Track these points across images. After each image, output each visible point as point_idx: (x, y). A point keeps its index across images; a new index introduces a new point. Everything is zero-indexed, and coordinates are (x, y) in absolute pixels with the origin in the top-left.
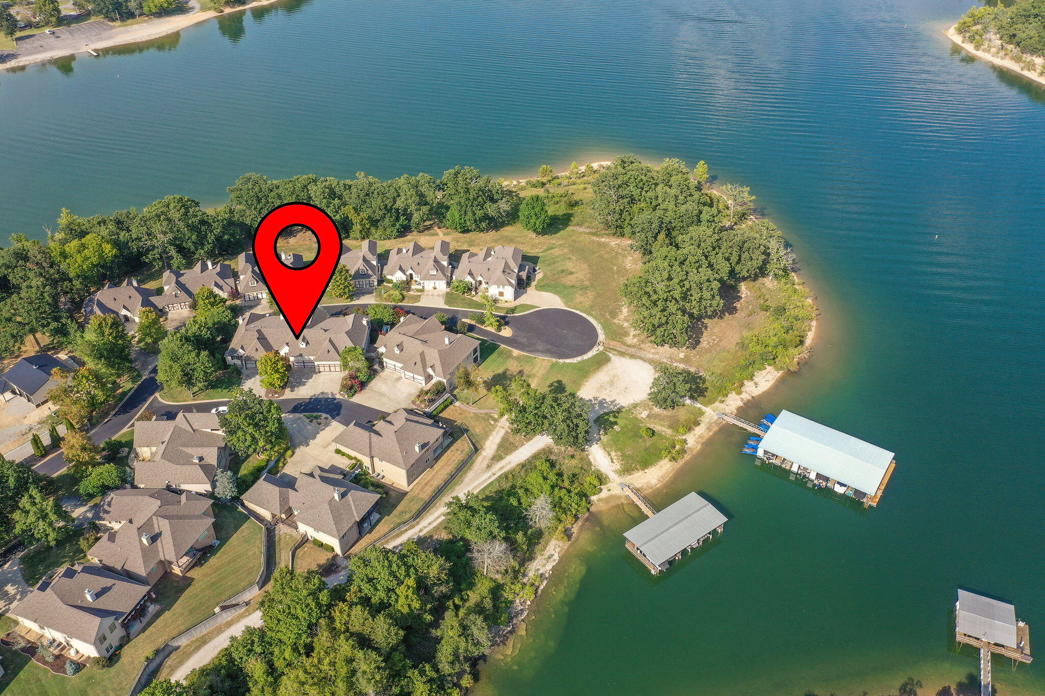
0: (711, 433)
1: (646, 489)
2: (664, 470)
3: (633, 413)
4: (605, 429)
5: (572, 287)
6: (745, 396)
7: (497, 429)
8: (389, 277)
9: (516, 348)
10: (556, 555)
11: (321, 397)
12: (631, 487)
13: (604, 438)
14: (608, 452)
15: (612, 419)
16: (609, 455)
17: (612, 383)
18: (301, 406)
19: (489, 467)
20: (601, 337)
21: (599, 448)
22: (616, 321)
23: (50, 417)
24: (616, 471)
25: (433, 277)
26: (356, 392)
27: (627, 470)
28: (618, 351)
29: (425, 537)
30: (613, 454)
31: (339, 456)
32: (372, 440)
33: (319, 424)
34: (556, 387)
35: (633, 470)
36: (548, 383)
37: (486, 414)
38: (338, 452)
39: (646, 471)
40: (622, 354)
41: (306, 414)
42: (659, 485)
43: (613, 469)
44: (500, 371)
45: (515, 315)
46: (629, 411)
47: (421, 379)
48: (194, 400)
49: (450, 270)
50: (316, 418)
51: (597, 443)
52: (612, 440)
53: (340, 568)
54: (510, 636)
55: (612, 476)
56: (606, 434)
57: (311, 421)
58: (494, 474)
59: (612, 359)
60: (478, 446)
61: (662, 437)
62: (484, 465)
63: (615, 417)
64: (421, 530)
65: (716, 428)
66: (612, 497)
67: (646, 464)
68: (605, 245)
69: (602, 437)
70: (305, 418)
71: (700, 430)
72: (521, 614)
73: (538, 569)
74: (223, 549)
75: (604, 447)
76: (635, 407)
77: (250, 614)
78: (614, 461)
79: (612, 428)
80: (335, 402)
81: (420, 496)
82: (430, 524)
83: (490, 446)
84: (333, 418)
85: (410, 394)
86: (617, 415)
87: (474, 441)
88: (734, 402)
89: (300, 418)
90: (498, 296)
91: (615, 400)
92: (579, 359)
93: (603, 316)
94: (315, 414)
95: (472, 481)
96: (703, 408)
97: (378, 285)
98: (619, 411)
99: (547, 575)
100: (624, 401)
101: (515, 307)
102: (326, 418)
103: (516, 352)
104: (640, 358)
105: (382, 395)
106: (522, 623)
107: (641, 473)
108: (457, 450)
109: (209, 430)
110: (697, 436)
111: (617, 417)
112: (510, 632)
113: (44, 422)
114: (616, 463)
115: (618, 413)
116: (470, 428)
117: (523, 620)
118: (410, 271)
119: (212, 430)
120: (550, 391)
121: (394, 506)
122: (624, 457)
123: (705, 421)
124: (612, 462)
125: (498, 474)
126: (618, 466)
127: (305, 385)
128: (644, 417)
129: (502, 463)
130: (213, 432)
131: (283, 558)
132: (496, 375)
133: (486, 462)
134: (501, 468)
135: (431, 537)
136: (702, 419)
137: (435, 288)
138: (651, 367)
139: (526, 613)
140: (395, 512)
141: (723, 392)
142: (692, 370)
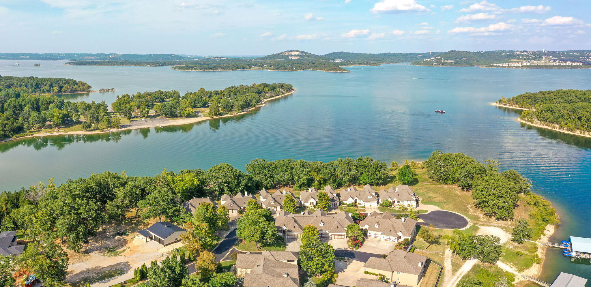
0: (545, 251)
1: (536, 277)
2: (537, 269)
3: (506, 247)
5: (439, 203)
6: (547, 236)
7: (446, 259)
8: (344, 202)
9: (430, 227)
11: (338, 250)
12: (528, 277)
13: (500, 259)
14: (506, 264)
16: (508, 265)
19: (453, 275)
20: (468, 220)
21: (501, 263)
22: (469, 213)
23: (173, 251)
24: (516, 271)
25: (370, 200)
26: (358, 247)
27: (520, 270)
28: (481, 224)
30: (509, 264)
31: (368, 275)
32: (390, 263)
33: (346, 262)
35: (523, 270)
37: (436, 253)
38: (366, 273)
39: (529, 269)
40: (483, 225)
42: (539, 274)
43: (514, 271)
45: (420, 214)
47: (394, 238)
48: (260, 251)
49: (376, 197)
50: (342, 259)
51: (498, 261)
52: (505, 259)
55: (516, 273)
56: (500, 257)
57: (340, 261)
58: (459, 277)
59: (480, 228)
60: (442, 266)
61: (526, 255)
62: (451, 274)
65: (546, 249)
66: (521, 282)
67: (528, 266)
68: (442, 188)
71: (540, 251)
75: (503, 262)
76: (505, 245)
78: (512, 267)
80: (349, 252)
83: (448, 265)
84: (352, 259)
85: (391, 247)
87: (438, 264)
88: (545, 239)
90: (407, 207)
92: (464, 228)
94: (340, 257)
96: (534, 242)
97: (339, 205)
101: (419, 211)
102: (349, 260)
104: (492, 226)
105: (374, 248)
107: (527, 270)
108: (433, 269)
109: (286, 261)
110: (540, 253)
113: (170, 253)
118: (356, 198)
119: (288, 261)
122: (515, 265)
123: (539, 247)
126: (515, 269)
128: (512, 248)
129: (459, 273)
130: (288, 262)
133: (451, 272)
136: (537, 246)
137: (371, 206)
138: (500, 229)
141: (537, 236)
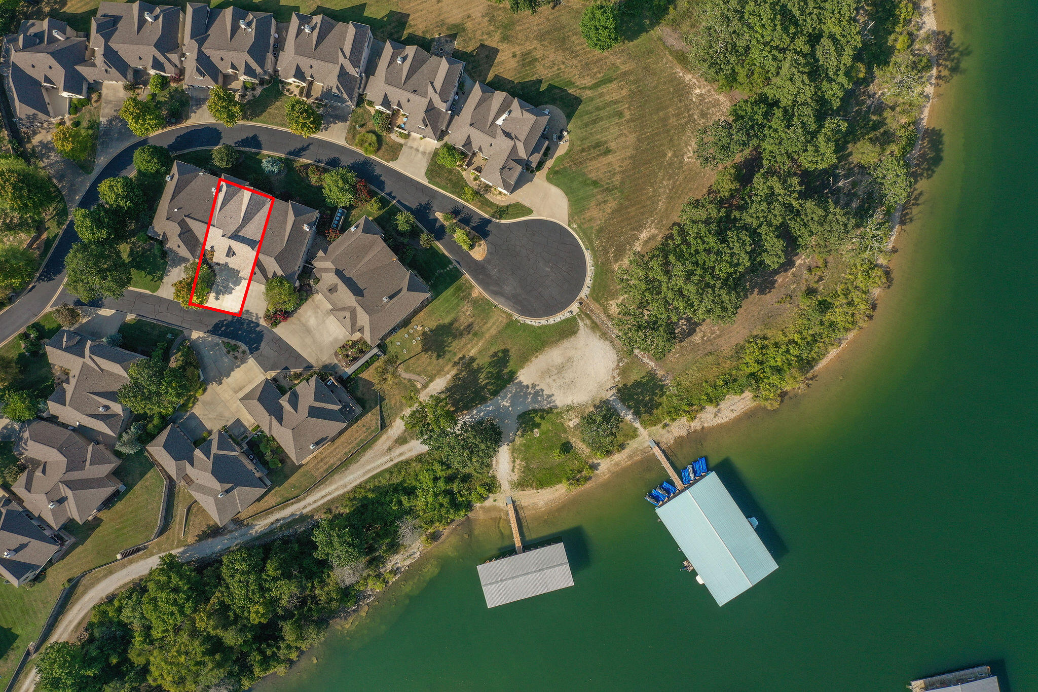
0: (629, 463)
1: (530, 510)
2: (557, 494)
3: (562, 417)
4: (524, 431)
5: (595, 183)
6: (696, 425)
9: (481, 283)
10: (418, 553)
12: (516, 504)
13: (518, 441)
14: (514, 458)
15: (537, 420)
16: (514, 462)
17: (561, 369)
18: (222, 326)
19: (390, 449)
20: (585, 290)
21: (508, 451)
24: (510, 482)
25: (420, 131)
26: (281, 320)
27: (521, 485)
28: (593, 322)
29: (307, 516)
32: (273, 423)
33: (236, 358)
34: (500, 359)
35: (528, 486)
36: (492, 352)
37: (410, 380)
39: (540, 490)
40: (595, 327)
41: (226, 340)
43: (510, 479)
44: (447, 320)
45: (503, 221)
46: (559, 414)
49: (448, 117)
50: (234, 348)
51: (508, 445)
52: (525, 445)
53: (226, 531)
54: (353, 614)
55: (505, 486)
56: (522, 436)
57: (228, 352)
58: (391, 460)
59: (579, 332)
60: (387, 422)
61: (576, 456)
62: (385, 447)
63: (542, 417)
64: (305, 507)
65: (638, 458)
66: (494, 508)
69: (517, 438)
70: (222, 345)
71: (620, 458)
72: (369, 598)
73: (397, 563)
74: (127, 496)
75: (513, 451)
76: (568, 411)
77: (147, 558)
78: (515, 470)
79: (532, 431)
80: (258, 329)
81: (313, 472)
82: (315, 502)
83: (399, 425)
84: (251, 353)
85: (336, 340)
86: (545, 415)
87: (385, 414)
88: (679, 428)
89: (218, 344)
91: (553, 395)
92: (543, 322)
93: (606, 251)
94: (233, 342)
95: (369, 462)
96: (641, 430)
97: (358, 105)
98: (550, 411)
99: (403, 569)
100: (561, 400)
101: (508, 207)
102: (244, 352)
103: (478, 291)
105: (308, 331)
106: (366, 606)
107: (534, 491)
108: (364, 426)
110: (613, 462)
111: (544, 418)
112: (354, 611)
114: (516, 473)
115: (548, 413)
116: (386, 397)
117: (367, 604)
118: (397, 107)
120: (490, 363)
121: (287, 477)
122: (527, 469)
123: (633, 445)
124: (513, 471)
125: (395, 461)
126: (515, 477)
127: (231, 293)
128: (571, 426)
129: (404, 448)
131: (179, 512)
132: (440, 325)
133: (389, 443)
134: (401, 454)
135: (312, 516)
136: (630, 442)
139: (372, 598)
140: (286, 484)
141: (674, 413)
142: (660, 373)
